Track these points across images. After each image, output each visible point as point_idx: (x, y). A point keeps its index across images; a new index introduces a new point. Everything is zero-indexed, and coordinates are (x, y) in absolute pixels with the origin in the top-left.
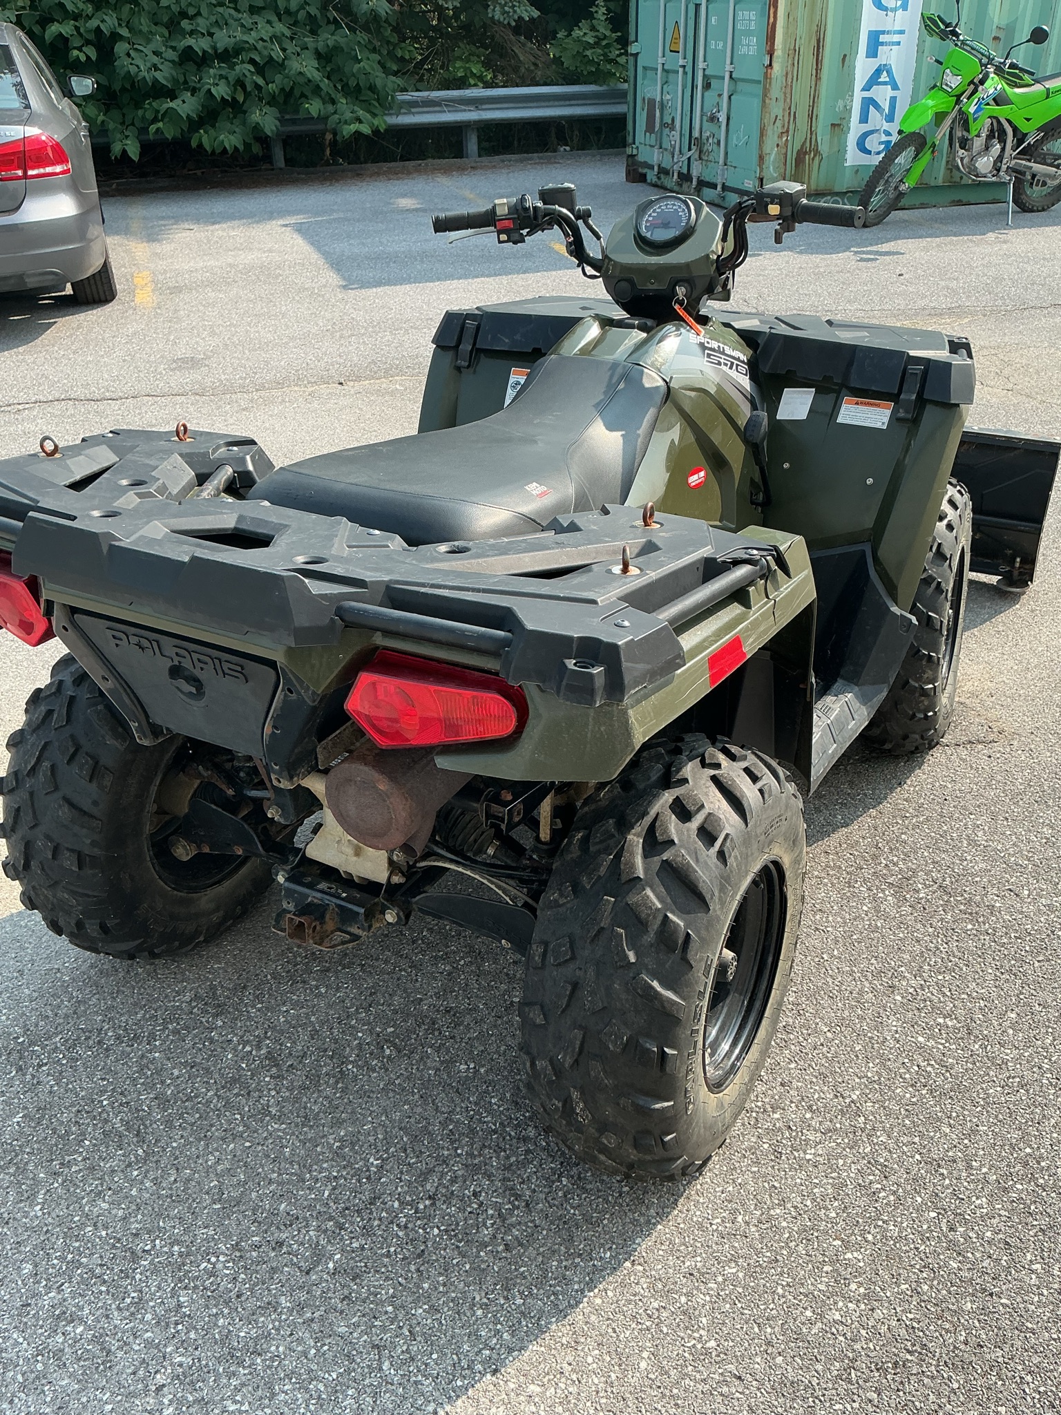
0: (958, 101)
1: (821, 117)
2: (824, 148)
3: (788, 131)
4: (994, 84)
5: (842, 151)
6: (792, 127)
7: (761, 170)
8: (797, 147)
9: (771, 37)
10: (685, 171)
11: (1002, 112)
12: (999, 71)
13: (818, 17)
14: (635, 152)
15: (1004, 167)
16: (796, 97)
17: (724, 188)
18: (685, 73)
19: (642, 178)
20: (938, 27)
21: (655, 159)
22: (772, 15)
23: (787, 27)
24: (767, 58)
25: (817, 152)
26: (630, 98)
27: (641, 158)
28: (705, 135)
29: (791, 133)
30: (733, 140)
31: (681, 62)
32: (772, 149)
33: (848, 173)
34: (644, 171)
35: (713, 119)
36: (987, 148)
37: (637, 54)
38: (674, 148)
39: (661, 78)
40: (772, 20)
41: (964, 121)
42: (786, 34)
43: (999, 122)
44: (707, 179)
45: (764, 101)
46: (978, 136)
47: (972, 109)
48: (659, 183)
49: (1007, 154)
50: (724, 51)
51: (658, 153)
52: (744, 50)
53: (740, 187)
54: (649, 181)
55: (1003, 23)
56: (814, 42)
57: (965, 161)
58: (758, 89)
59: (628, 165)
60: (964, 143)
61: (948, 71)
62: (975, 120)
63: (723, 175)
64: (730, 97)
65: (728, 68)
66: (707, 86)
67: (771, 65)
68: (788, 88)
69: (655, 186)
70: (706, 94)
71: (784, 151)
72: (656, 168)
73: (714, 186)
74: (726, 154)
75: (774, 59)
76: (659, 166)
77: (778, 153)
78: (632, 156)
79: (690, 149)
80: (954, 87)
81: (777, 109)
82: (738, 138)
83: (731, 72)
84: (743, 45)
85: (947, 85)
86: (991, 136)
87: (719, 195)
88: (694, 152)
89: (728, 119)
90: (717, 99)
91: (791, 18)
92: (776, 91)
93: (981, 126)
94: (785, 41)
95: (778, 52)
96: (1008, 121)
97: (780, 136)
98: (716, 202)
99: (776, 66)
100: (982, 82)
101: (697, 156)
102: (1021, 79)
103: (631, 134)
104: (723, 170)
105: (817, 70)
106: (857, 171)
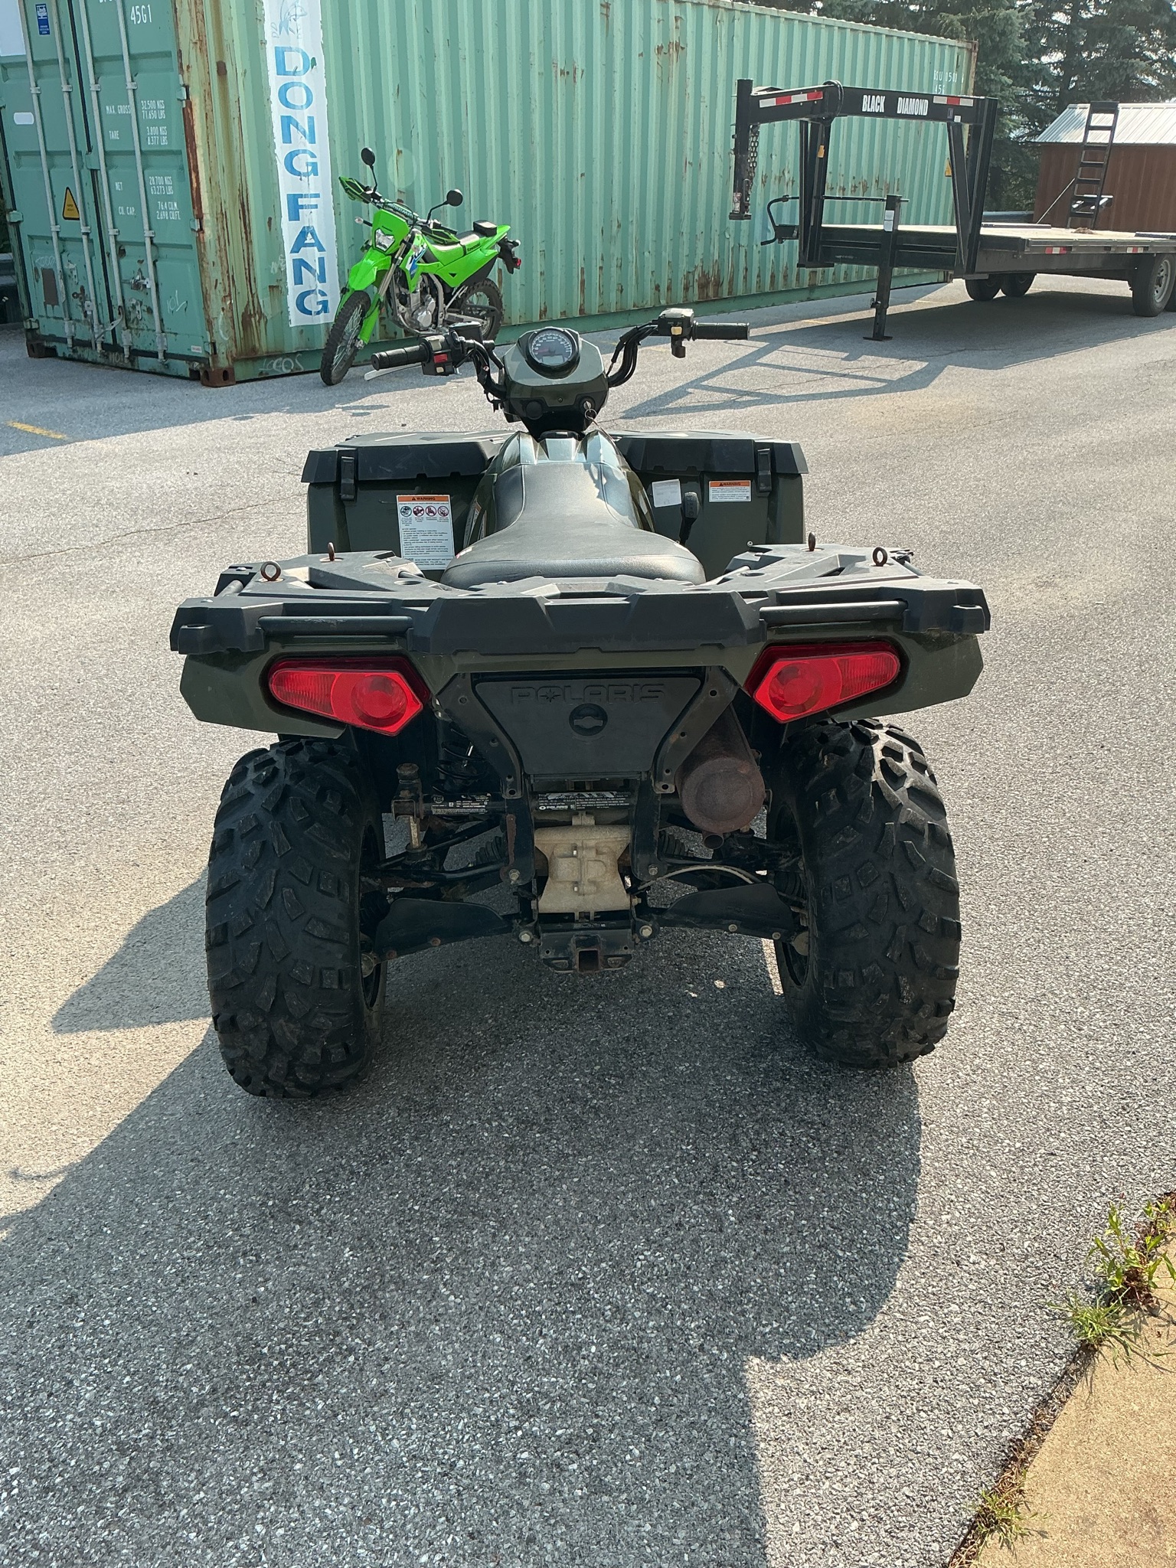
0: (394, 260)
1: (258, 280)
2: (267, 311)
3: (230, 295)
4: (421, 243)
5: (284, 313)
6: (233, 291)
7: (212, 335)
8: (241, 310)
9: (197, 201)
10: (111, 341)
11: (430, 268)
12: (425, 230)
13: (239, 182)
14: (35, 326)
15: (440, 320)
16: (231, 261)
17: (166, 355)
18: (90, 241)
19: (51, 353)
20: (360, 191)
21: (67, 331)
22: (194, 180)
23: (211, 191)
24: (197, 222)
25: (261, 315)
26: (18, 268)
27: (45, 331)
28: (129, 304)
29: (233, 296)
30: (168, 306)
31: (84, 229)
32: (219, 313)
33: (294, 333)
34: (52, 345)
35: (137, 286)
36: (423, 304)
37: (19, 222)
38: (92, 318)
39: (58, 246)
40: (195, 185)
41: (402, 278)
42: (211, 198)
43: (429, 278)
44: (142, 348)
45: (201, 266)
46: (415, 292)
47: (408, 267)
48: (76, 356)
49: (441, 309)
50: (138, 215)
51: (69, 325)
52: (164, 215)
53: (187, 353)
54: (60, 354)
55: (403, 187)
56: (238, 206)
57: (407, 316)
58: (193, 254)
59: (28, 341)
60: (404, 300)
61: (379, 231)
62: (412, 276)
63: (162, 342)
64: (154, 263)
65: (148, 233)
66: (121, 253)
67: (201, 229)
68: (223, 251)
69: (71, 359)
70: (123, 261)
71: (230, 315)
72: (69, 341)
73: (155, 355)
74: (162, 320)
75: (204, 223)
76: (73, 338)
77: (225, 317)
78: (31, 330)
79: (112, 319)
80: (388, 246)
81: (215, 274)
82: (173, 305)
83: (151, 238)
84: (160, 211)
85: (380, 244)
86: (424, 292)
87: (162, 363)
88: (119, 320)
89: (157, 285)
90: (138, 266)
91: (213, 184)
92: (211, 255)
93: (415, 284)
94: (211, 206)
95: (207, 217)
96: (437, 276)
97: (224, 299)
98: (158, 370)
99: (208, 231)
100: (411, 240)
101: (124, 325)
102: (448, 237)
103: (26, 306)
104: (161, 338)
105: (246, 233)
106: (302, 331)
